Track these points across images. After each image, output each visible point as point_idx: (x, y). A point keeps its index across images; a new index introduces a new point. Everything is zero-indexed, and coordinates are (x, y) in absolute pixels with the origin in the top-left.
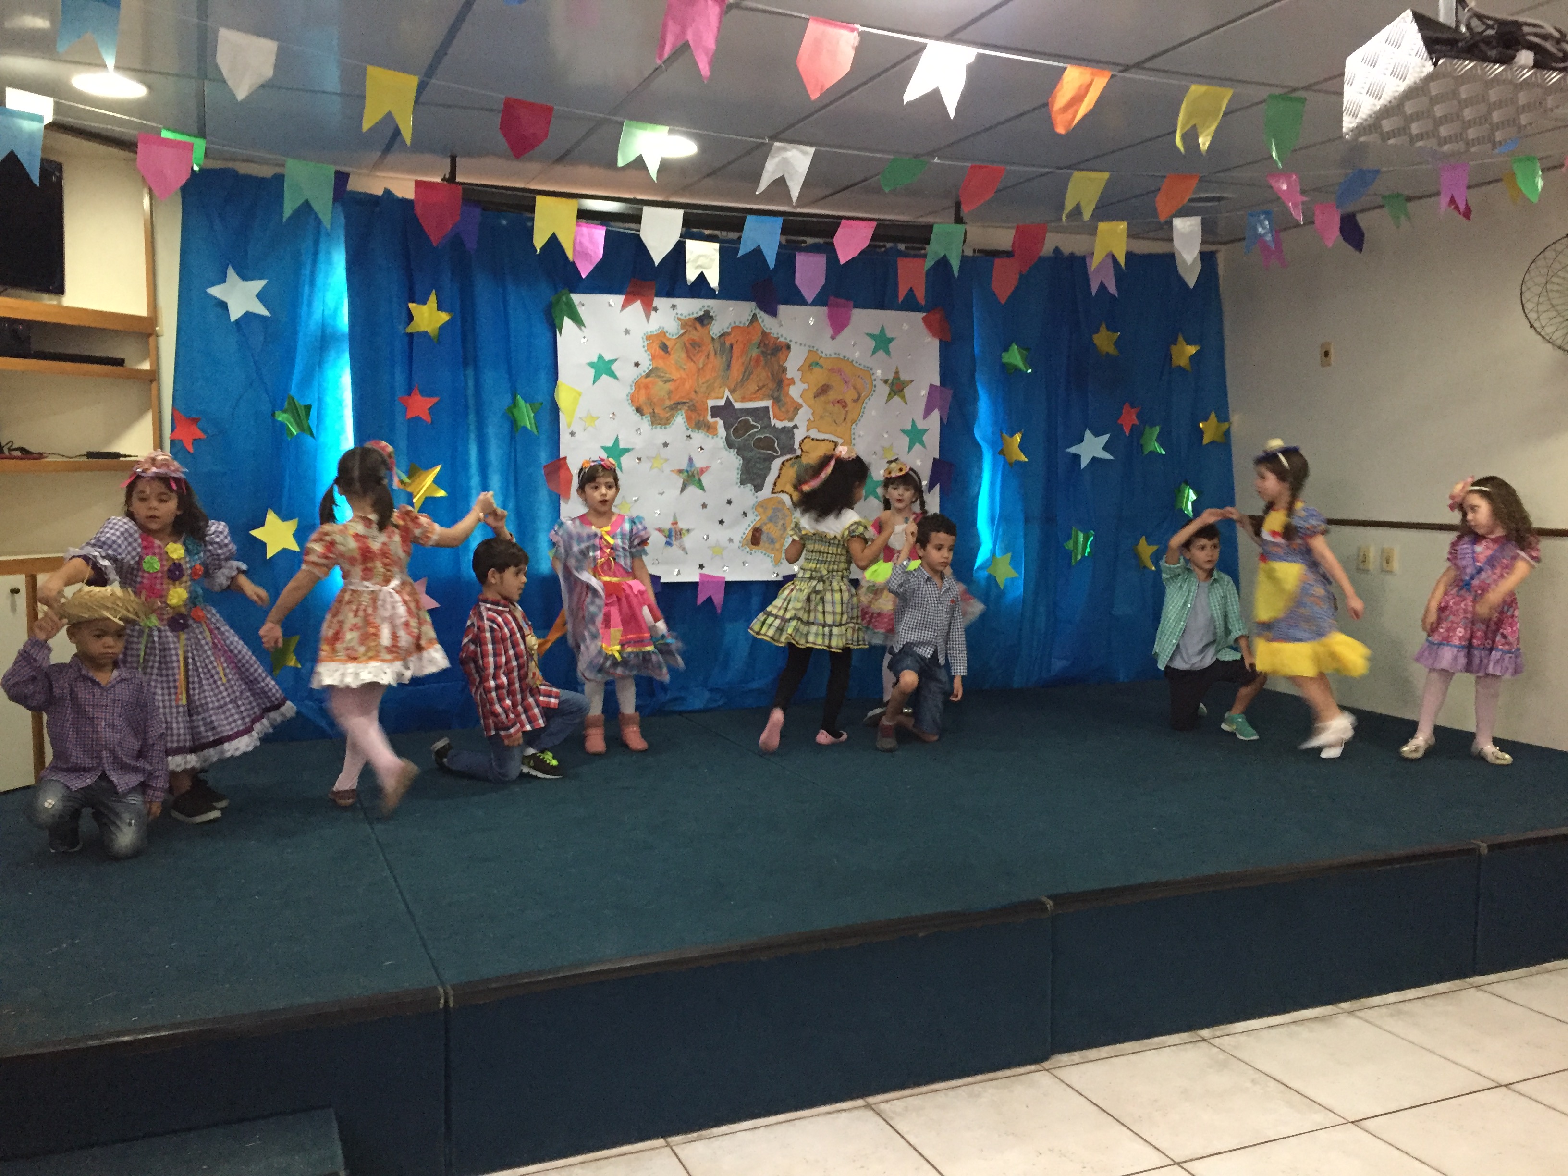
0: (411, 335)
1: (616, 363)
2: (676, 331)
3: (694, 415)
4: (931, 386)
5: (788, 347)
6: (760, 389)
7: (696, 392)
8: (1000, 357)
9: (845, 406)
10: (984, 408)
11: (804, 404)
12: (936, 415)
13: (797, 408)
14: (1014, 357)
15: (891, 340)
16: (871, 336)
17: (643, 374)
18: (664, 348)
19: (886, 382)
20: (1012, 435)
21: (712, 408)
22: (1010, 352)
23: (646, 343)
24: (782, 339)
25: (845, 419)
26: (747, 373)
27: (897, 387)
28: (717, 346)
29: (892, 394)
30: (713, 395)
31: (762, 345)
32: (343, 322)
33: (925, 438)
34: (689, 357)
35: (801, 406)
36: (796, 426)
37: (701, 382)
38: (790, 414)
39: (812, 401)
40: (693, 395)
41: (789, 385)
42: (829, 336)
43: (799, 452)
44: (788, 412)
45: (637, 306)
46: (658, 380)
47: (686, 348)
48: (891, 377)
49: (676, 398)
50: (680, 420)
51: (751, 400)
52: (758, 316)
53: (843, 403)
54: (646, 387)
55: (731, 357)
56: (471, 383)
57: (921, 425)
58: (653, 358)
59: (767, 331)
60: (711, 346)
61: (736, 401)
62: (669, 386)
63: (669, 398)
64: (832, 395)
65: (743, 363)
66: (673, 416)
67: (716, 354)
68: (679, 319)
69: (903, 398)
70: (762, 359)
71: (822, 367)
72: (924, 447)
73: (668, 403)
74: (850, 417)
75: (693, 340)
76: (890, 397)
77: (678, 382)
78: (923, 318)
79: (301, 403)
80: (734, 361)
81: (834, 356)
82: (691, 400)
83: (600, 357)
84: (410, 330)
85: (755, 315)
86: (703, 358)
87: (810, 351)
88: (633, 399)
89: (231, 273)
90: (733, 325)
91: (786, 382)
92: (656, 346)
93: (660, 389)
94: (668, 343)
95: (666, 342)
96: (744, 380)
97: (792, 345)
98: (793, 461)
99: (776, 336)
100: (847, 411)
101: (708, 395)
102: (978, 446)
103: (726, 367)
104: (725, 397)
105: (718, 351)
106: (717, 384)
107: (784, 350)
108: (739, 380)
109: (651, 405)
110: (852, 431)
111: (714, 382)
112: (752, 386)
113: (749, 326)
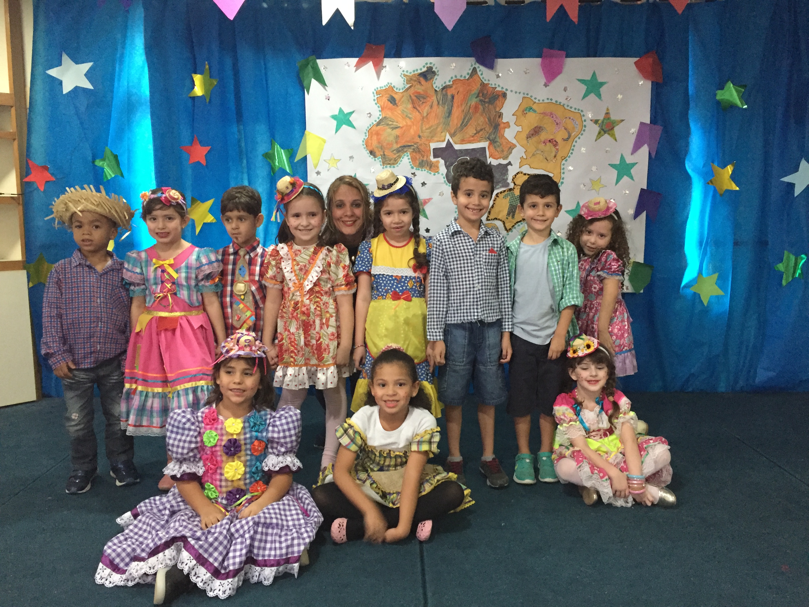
0: (192, 99)
1: (353, 115)
2: (403, 86)
3: (417, 156)
4: (642, 124)
5: (504, 95)
6: (478, 132)
7: (420, 137)
8: (715, 95)
9: (556, 146)
10: (696, 142)
11: (517, 145)
12: (645, 150)
13: (512, 147)
14: (730, 94)
15: (602, 84)
16: (582, 81)
17: (375, 123)
18: (392, 100)
19: (596, 122)
20: (724, 167)
21: (434, 149)
22: (725, 88)
23: (376, 97)
24: (499, 89)
25: (555, 156)
26: (466, 119)
27: (607, 127)
28: (440, 96)
29: (602, 132)
30: (436, 139)
31: (481, 95)
33: (633, 171)
34: (414, 108)
35: (515, 146)
36: (510, 163)
37: (424, 128)
38: (505, 153)
39: (525, 142)
40: (418, 140)
41: (505, 128)
42: (544, 83)
43: (512, 185)
44: (503, 151)
45: (370, 65)
46: (387, 127)
47: (412, 101)
48: (601, 117)
49: (402, 142)
50: (406, 160)
51: (470, 142)
52: (478, 70)
53: (554, 143)
54: (378, 134)
55: (452, 106)
57: (629, 159)
58: (383, 109)
59: (485, 82)
60: (434, 98)
61: (456, 143)
62: (396, 132)
63: (397, 142)
64: (544, 136)
65: (463, 111)
66: (400, 157)
67: (438, 103)
68: (405, 75)
69: (613, 136)
70: (481, 107)
71: (535, 111)
72: (632, 178)
73: (395, 146)
74: (560, 153)
75: (419, 93)
76: (600, 135)
77: (404, 129)
78: (636, 63)
80: (454, 109)
81: (546, 101)
82: (416, 143)
83: (341, 111)
84: (192, 95)
85: (475, 69)
86: (427, 108)
87: (524, 98)
88: (367, 144)
89: (65, 58)
90: (454, 78)
91: (502, 125)
92: (385, 99)
93: (389, 135)
94: (396, 97)
95: (394, 96)
96: (464, 125)
97: (508, 93)
98: (506, 193)
99: (493, 86)
100: (557, 149)
101: (431, 139)
102: (688, 178)
103: (447, 115)
104: (446, 141)
105: (441, 102)
106: (439, 129)
107: (500, 98)
108: (459, 125)
109: (381, 149)
110: (562, 167)
111: (437, 128)
112: (471, 131)
113: (468, 79)
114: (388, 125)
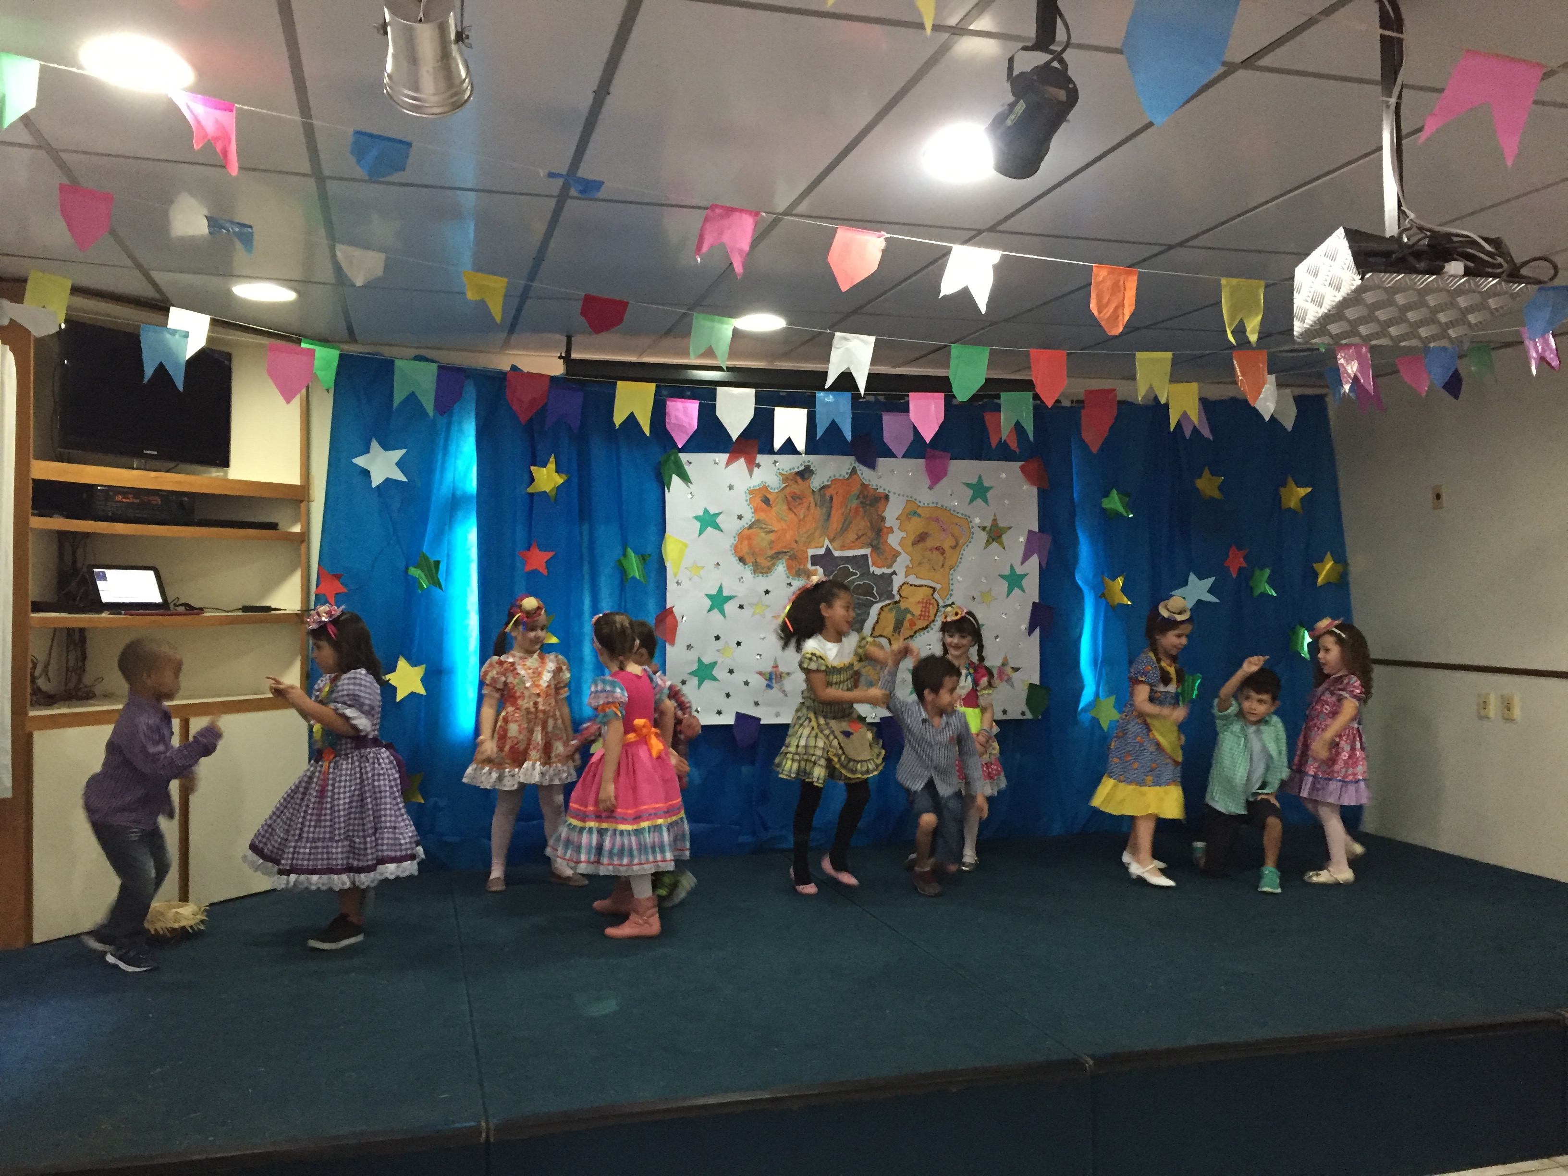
0: (532, 495)
1: (721, 516)
2: (778, 485)
3: (794, 564)
4: (1030, 532)
5: (887, 498)
6: (859, 538)
7: (796, 542)
8: (1101, 503)
9: (943, 554)
10: (1085, 550)
11: (902, 552)
12: (1034, 561)
13: (896, 554)
14: (1114, 502)
15: (988, 489)
16: (968, 485)
17: (746, 526)
18: (766, 501)
19: (984, 529)
20: (1114, 578)
21: (812, 556)
22: (1110, 496)
23: (749, 497)
24: (881, 491)
25: (943, 566)
26: (847, 523)
27: (995, 534)
28: (818, 497)
29: (991, 540)
30: (813, 544)
31: (861, 496)
32: (471, 484)
33: (1024, 582)
34: (790, 509)
35: (899, 554)
36: (894, 573)
37: (801, 533)
38: (889, 561)
39: (911, 549)
40: (794, 545)
41: (888, 533)
42: (928, 485)
43: (897, 598)
44: (886, 559)
45: (742, 461)
46: (760, 531)
47: (788, 501)
48: (988, 524)
49: (778, 548)
50: (781, 569)
51: (850, 548)
52: (858, 469)
53: (940, 550)
54: (749, 538)
55: (831, 507)
56: (586, 538)
57: (1019, 570)
58: (756, 511)
59: (866, 483)
60: (811, 499)
61: (836, 550)
62: (771, 537)
63: (771, 548)
64: (930, 543)
65: (843, 514)
66: (774, 565)
67: (816, 505)
68: (780, 474)
69: (1001, 544)
70: (861, 509)
71: (919, 515)
72: (1023, 591)
73: (770, 553)
74: (948, 563)
75: (795, 493)
76: (988, 543)
77: (779, 533)
78: (1022, 468)
79: (432, 559)
80: (833, 513)
81: (931, 505)
82: (792, 549)
83: (706, 511)
84: (530, 490)
85: (854, 468)
86: (803, 510)
87: (908, 501)
88: (736, 549)
89: (375, 445)
90: (833, 478)
91: (885, 530)
92: (758, 500)
93: (762, 539)
94: (771, 497)
95: (768, 496)
96: (844, 530)
97: (891, 495)
98: (891, 606)
99: (875, 487)
100: (945, 558)
101: (808, 545)
102: (1079, 589)
103: (826, 517)
104: (825, 546)
105: (818, 503)
106: (817, 534)
107: (883, 500)
108: (839, 529)
109: (753, 554)
110: (951, 577)
111: (814, 533)
112: (851, 536)
113: (848, 479)
114: (761, 528)
